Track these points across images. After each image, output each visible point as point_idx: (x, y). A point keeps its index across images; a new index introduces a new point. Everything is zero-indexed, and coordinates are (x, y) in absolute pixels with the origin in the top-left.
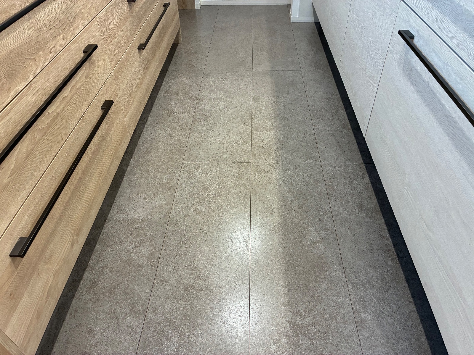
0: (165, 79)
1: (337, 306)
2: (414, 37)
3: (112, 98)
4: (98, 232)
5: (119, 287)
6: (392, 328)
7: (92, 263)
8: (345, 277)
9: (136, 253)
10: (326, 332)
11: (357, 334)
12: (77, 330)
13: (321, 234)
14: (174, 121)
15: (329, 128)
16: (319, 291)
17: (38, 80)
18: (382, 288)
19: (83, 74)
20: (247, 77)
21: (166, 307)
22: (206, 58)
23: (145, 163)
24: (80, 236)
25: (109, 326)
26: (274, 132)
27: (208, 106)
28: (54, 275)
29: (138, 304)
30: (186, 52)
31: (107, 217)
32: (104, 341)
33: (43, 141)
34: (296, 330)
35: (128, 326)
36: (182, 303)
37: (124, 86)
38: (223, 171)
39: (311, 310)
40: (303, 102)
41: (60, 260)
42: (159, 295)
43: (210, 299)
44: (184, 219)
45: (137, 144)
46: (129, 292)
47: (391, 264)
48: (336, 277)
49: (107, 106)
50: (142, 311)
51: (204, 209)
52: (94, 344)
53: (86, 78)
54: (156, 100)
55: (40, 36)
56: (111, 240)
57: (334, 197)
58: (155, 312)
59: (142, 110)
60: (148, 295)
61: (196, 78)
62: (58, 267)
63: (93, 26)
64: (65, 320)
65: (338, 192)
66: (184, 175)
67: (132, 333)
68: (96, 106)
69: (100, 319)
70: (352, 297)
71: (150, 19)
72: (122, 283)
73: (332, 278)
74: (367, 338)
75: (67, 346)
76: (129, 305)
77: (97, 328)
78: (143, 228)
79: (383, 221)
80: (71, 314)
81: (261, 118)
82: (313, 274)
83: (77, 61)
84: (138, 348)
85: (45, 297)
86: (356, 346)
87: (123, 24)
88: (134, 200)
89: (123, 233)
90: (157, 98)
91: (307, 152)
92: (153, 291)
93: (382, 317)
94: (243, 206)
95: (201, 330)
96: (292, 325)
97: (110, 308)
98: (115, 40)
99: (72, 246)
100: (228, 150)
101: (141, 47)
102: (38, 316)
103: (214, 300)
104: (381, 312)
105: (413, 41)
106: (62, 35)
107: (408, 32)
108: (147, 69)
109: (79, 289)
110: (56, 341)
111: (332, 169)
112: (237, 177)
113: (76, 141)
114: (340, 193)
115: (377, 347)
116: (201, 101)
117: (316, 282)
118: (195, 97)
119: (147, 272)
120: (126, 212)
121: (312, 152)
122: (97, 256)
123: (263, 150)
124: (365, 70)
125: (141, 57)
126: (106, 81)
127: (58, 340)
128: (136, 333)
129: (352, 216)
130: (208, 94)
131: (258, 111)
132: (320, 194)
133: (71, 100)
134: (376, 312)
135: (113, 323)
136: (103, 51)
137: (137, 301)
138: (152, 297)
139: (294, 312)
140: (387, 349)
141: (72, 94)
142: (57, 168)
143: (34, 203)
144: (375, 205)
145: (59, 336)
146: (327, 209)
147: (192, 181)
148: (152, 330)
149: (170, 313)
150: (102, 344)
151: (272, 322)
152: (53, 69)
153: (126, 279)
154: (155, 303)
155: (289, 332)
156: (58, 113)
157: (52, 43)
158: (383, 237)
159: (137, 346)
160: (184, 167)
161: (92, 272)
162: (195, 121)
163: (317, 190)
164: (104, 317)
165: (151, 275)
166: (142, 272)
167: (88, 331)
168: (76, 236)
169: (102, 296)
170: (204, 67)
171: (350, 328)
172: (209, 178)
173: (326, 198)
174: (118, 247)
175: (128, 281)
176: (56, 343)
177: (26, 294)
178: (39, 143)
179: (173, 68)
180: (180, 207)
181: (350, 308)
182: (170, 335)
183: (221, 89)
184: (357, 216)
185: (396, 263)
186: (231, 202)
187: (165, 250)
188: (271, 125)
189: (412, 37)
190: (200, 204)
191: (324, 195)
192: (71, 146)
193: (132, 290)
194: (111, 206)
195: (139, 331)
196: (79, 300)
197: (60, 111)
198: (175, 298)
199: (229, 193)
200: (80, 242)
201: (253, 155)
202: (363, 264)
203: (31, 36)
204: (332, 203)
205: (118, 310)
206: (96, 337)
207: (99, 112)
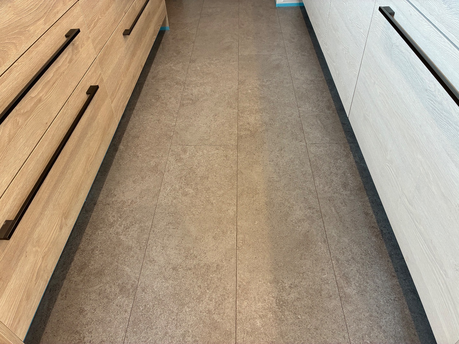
0: (153, 65)
1: (322, 281)
2: (394, 13)
3: (98, 83)
4: (88, 215)
5: (109, 268)
6: (376, 302)
7: (83, 245)
8: (329, 254)
9: (125, 235)
10: (311, 307)
11: (341, 308)
12: (68, 310)
13: (306, 213)
14: (162, 106)
15: (314, 110)
16: (304, 267)
17: (19, 64)
18: (366, 264)
19: (66, 58)
20: (233, 62)
21: (155, 286)
22: (193, 44)
23: (134, 148)
24: (69, 220)
25: (99, 306)
26: (260, 114)
27: (195, 91)
28: (43, 258)
29: (127, 284)
30: (173, 39)
31: (97, 201)
32: (94, 320)
33: (26, 125)
34: (281, 306)
35: (118, 306)
36: (171, 282)
37: (110, 71)
38: (210, 153)
39: (296, 286)
40: (289, 85)
41: (49, 242)
42: (148, 275)
43: (197, 277)
44: (172, 202)
45: (126, 130)
46: (119, 273)
47: (374, 240)
48: (321, 254)
49: (92, 91)
50: (131, 290)
51: (191, 191)
52: (85, 324)
53: (70, 62)
54: (144, 86)
55: (19, 20)
56: (101, 223)
57: (319, 176)
58: (144, 291)
59: (129, 95)
60: (137, 275)
61: (183, 64)
62: (47, 249)
63: (75, 11)
64: (57, 301)
65: (323, 171)
66: (172, 159)
67: (121, 313)
68: (81, 91)
69: (90, 299)
70: (336, 273)
71: (135, 5)
72: (111, 264)
73: (317, 255)
74: (352, 312)
75: (59, 326)
76: (119, 285)
77: (87, 308)
78: (132, 210)
79: (367, 198)
80: (62, 295)
81: (248, 101)
82: (298, 251)
83: (59, 46)
84: (128, 327)
85: (34, 278)
86: (341, 320)
87: (107, 10)
88: (122, 184)
89: (112, 216)
90: (145, 84)
91: (292, 134)
92: (142, 271)
93: (365, 291)
94: (230, 187)
95: (189, 307)
96: (278, 301)
97: (100, 288)
98: (98, 25)
99: (61, 228)
100: (215, 133)
101: (127, 33)
102: (28, 297)
103: (201, 278)
104: (365, 287)
105: (393, 17)
106: (44, 19)
107: (388, 8)
108: (133, 55)
109: (70, 271)
110: (48, 322)
111: (317, 149)
112: (224, 160)
113: (61, 125)
114: (324, 173)
115: (361, 320)
116: (188, 86)
117: (301, 259)
118: (182, 82)
119: (136, 253)
120: (115, 196)
121: (298, 133)
122: (87, 239)
123: (249, 133)
124: (348, 50)
125: (127, 42)
126: (90, 66)
127: (49, 321)
128: (126, 312)
129: (336, 195)
130: (194, 79)
131: (244, 94)
132: (305, 174)
133: (54, 84)
134: (360, 287)
135: (103, 302)
136: (87, 36)
137: (127, 281)
138: (141, 277)
139: (279, 289)
140: (371, 323)
141: (54, 79)
142: (42, 153)
143: (19, 187)
144: (359, 183)
145: (51, 317)
146: (312, 188)
147: (179, 164)
148: (142, 309)
149: (159, 292)
150: (92, 323)
151: (259, 299)
152: (34, 53)
153: (115, 260)
154: (144, 283)
155: (275, 307)
156: (41, 97)
157: (33, 27)
158: (367, 214)
159: (127, 324)
160: (172, 150)
161: (82, 254)
162: (182, 105)
163: (302, 170)
164: (94, 297)
165: (140, 256)
166: (132, 253)
167: (80, 311)
168: (65, 219)
169: (92, 277)
170: (190, 53)
171: (335, 302)
172: (196, 161)
173: (311, 178)
174: (108, 230)
175: (117, 262)
176: (48, 324)
177: (14, 276)
178: (22, 128)
179: (161, 55)
180: (168, 190)
181: (335, 284)
182: (159, 313)
183: (207, 74)
184: (341, 194)
185: (380, 239)
186: (218, 183)
187: (153, 231)
188: (257, 108)
189: (393, 14)
190: (188, 186)
191: (309, 175)
192: (56, 131)
193: (122, 270)
194: (100, 190)
195: (129, 310)
196: (70, 281)
197: (43, 95)
198: (164, 277)
199: (216, 175)
200: (69, 225)
201: (240, 137)
202: (347, 241)
203: (10, 20)
204: (317, 182)
205: (108, 290)
206: (87, 316)
207: (84, 97)
